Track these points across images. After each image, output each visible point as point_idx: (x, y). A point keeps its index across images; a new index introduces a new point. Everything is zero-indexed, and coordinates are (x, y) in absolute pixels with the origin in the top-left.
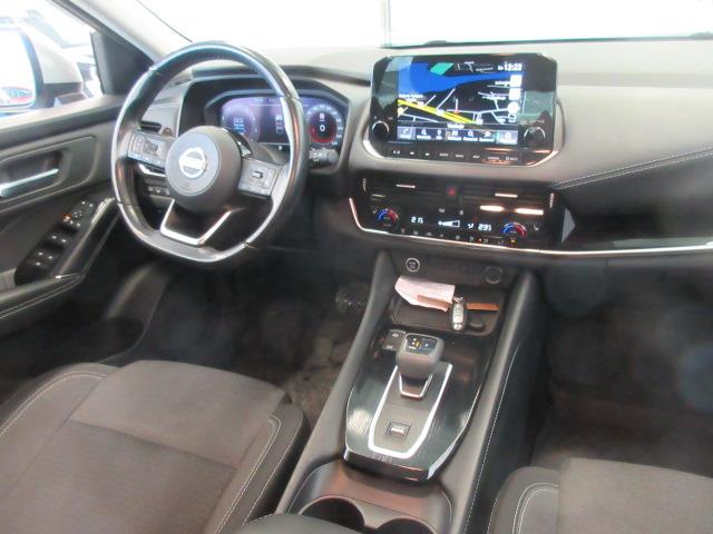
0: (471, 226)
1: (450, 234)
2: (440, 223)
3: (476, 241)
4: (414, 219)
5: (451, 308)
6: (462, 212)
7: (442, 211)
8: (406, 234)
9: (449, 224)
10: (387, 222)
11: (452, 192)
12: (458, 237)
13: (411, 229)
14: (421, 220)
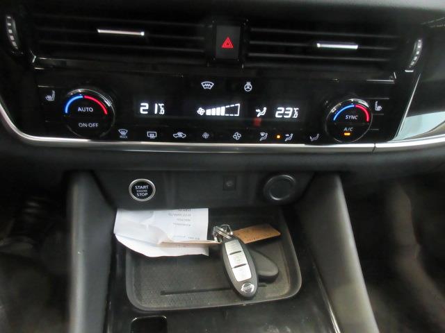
0: (261, 113)
1: (220, 129)
2: (201, 111)
3: (271, 139)
4: (144, 108)
5: (215, 255)
6: (248, 86)
7: (208, 85)
8: (130, 138)
9: (219, 111)
10: (87, 117)
11: (227, 44)
12: (237, 136)
13: (139, 129)
14: (160, 109)
